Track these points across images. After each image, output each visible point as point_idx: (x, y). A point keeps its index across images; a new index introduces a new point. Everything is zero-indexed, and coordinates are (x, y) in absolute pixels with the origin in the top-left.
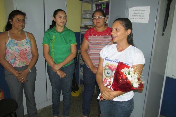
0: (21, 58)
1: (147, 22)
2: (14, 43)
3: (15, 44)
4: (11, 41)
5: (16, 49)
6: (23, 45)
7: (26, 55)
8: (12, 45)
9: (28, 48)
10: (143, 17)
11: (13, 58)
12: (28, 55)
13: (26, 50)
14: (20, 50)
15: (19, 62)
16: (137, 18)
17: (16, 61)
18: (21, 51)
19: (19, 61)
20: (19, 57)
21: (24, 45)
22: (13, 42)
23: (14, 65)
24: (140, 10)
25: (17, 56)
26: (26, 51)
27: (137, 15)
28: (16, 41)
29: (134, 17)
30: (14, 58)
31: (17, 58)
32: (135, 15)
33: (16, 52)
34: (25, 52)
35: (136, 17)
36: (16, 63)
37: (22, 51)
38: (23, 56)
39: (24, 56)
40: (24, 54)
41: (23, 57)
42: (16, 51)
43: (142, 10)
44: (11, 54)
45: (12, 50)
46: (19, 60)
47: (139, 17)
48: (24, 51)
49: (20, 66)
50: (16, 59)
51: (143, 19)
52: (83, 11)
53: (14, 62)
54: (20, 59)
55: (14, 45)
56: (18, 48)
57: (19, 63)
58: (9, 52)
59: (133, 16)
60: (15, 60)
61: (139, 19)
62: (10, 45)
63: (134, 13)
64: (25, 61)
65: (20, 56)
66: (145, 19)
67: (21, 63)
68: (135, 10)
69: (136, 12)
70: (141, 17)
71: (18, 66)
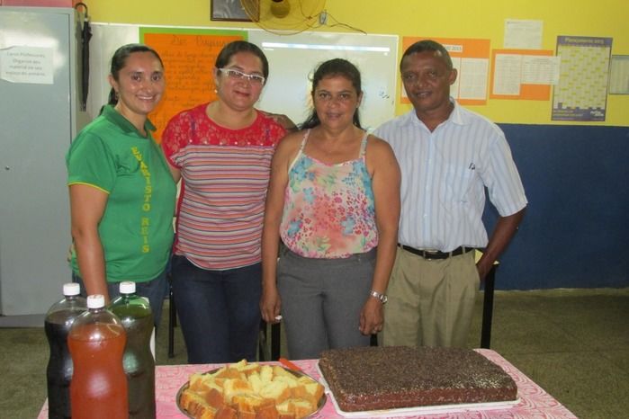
0: (320, 224)
1: (50, 82)
2: (306, 170)
3: (307, 176)
4: (303, 162)
5: (304, 190)
6: (333, 183)
7: (339, 217)
9: (345, 193)
10: (40, 72)
11: (294, 220)
12: (345, 219)
13: (338, 200)
14: (317, 197)
15: (308, 237)
16: (23, 73)
17: (301, 231)
18: (321, 199)
19: (309, 232)
20: (313, 221)
21: (335, 181)
22: (305, 165)
24: (29, 55)
25: (307, 214)
26: (337, 205)
27: (24, 64)
29: (17, 70)
30: (298, 219)
31: (308, 221)
32: (16, 64)
33: (304, 200)
34: (332, 208)
35: (21, 70)
36: (299, 238)
37: (324, 200)
38: (327, 219)
39: (332, 219)
40: (331, 213)
41: (326, 223)
42: (306, 197)
43: (37, 56)
45: (296, 192)
46: (311, 229)
47: (28, 71)
51: (40, 76)
54: (313, 226)
55: (305, 177)
56: (314, 187)
57: (307, 240)
59: (11, 67)
60: (300, 227)
61: (29, 74)
63: (15, 61)
64: (328, 239)
65: (318, 219)
66: (43, 74)
67: (314, 242)
68: (17, 54)
69: (21, 58)
70: (34, 71)
71: (303, 250)
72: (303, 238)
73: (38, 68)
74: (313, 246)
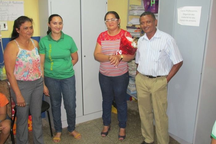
1: (198, 25)
2: (26, 54)
4: (23, 52)
5: (29, 60)
6: (34, 56)
8: (25, 56)
9: (39, 58)
10: (194, 19)
11: (26, 71)
12: (39, 66)
13: (38, 60)
14: (33, 61)
15: (33, 75)
16: (187, 20)
17: (30, 74)
19: (32, 73)
20: (33, 70)
22: (25, 52)
23: (27, 78)
24: (190, 11)
25: (31, 68)
26: (38, 62)
27: (187, 16)
28: (28, 52)
29: (184, 19)
31: (31, 70)
32: (184, 16)
33: (30, 63)
35: (186, 19)
36: (30, 76)
38: (36, 68)
40: (37, 65)
43: (193, 11)
44: (24, 66)
45: (26, 62)
46: (32, 72)
47: (189, 19)
48: (36, 62)
49: (33, 78)
50: (29, 71)
51: (193, 21)
52: (130, 6)
53: (27, 75)
55: (27, 56)
56: (31, 59)
57: (33, 76)
58: (22, 65)
59: (182, 17)
60: (29, 73)
61: (189, 21)
62: (23, 57)
63: (184, 14)
64: (38, 73)
65: (34, 68)
66: (195, 21)
67: (35, 75)
68: (185, 11)
69: (186, 13)
70: (192, 19)
71: (31, 79)
72: (31, 75)
73: (193, 18)
74: (35, 77)
